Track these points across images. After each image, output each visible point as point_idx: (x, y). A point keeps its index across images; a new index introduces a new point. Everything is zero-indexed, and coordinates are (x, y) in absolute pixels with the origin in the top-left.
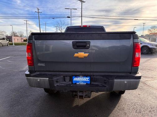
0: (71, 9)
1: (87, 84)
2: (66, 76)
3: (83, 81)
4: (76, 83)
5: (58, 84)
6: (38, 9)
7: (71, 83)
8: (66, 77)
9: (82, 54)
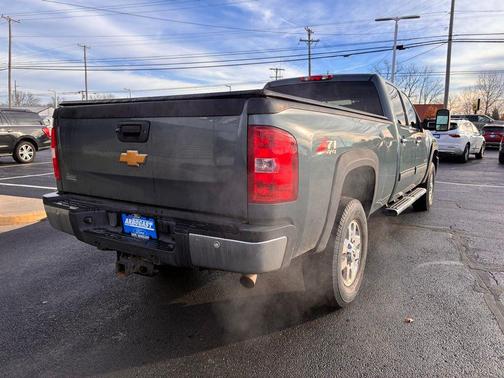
0: (397, 19)
1: (151, 238)
2: (112, 212)
3: (143, 230)
4: (130, 234)
5: (91, 228)
6: (309, 31)
7: (119, 230)
8: (110, 214)
9: (134, 156)
